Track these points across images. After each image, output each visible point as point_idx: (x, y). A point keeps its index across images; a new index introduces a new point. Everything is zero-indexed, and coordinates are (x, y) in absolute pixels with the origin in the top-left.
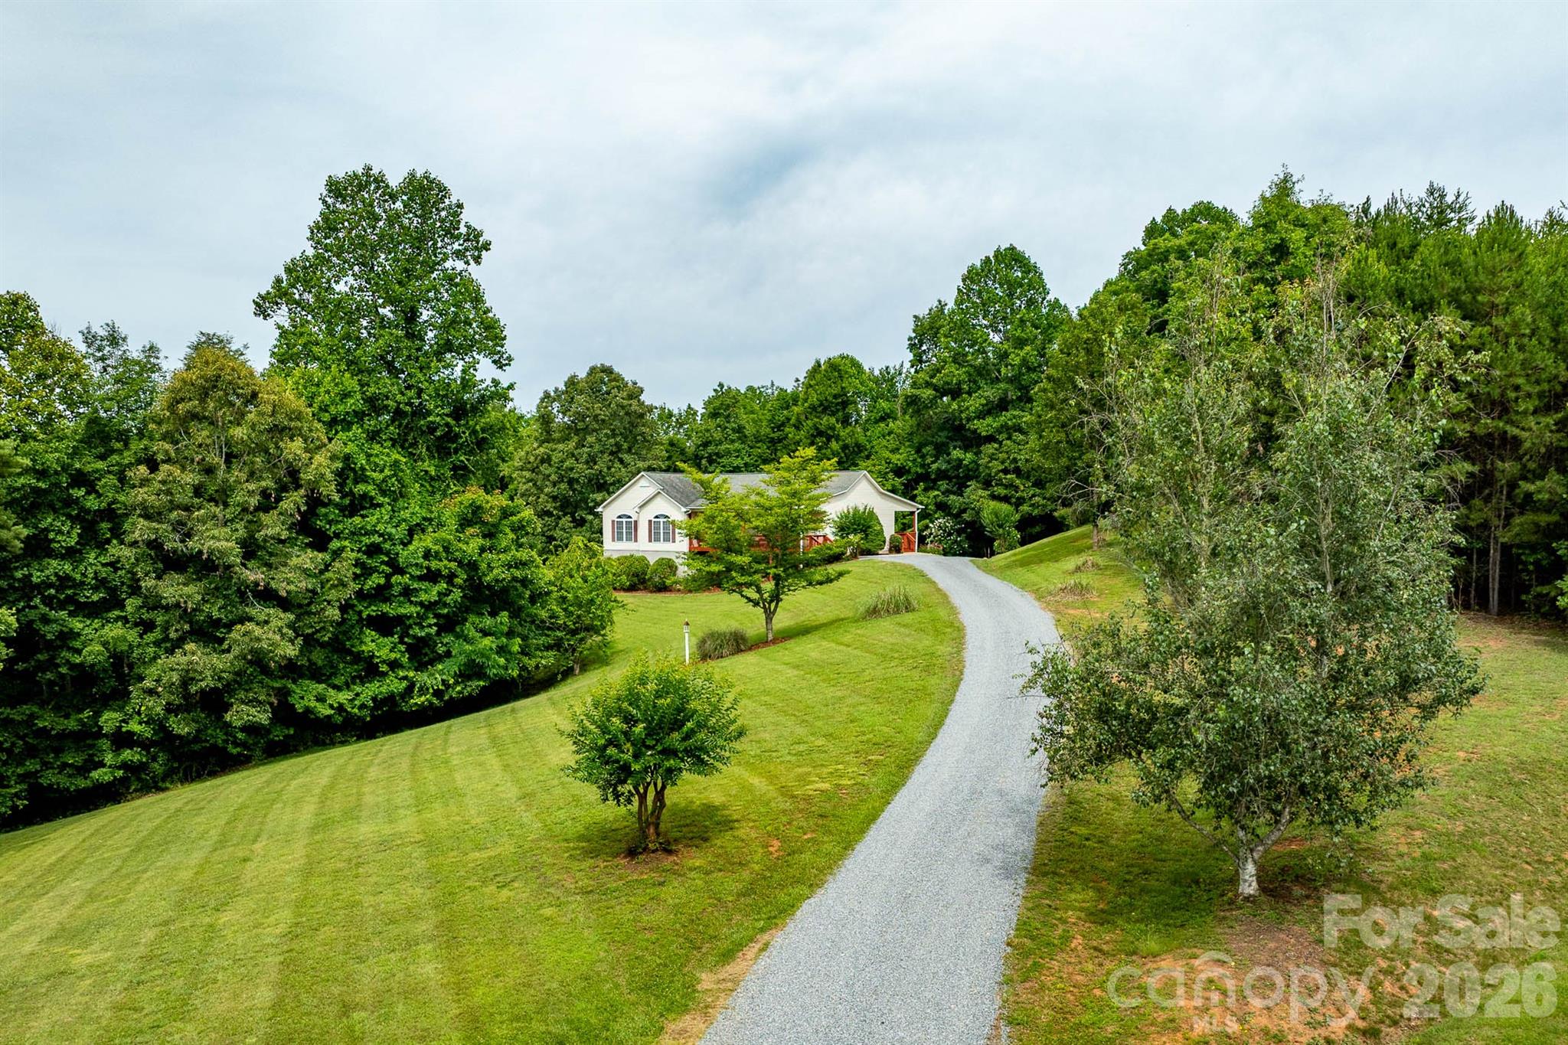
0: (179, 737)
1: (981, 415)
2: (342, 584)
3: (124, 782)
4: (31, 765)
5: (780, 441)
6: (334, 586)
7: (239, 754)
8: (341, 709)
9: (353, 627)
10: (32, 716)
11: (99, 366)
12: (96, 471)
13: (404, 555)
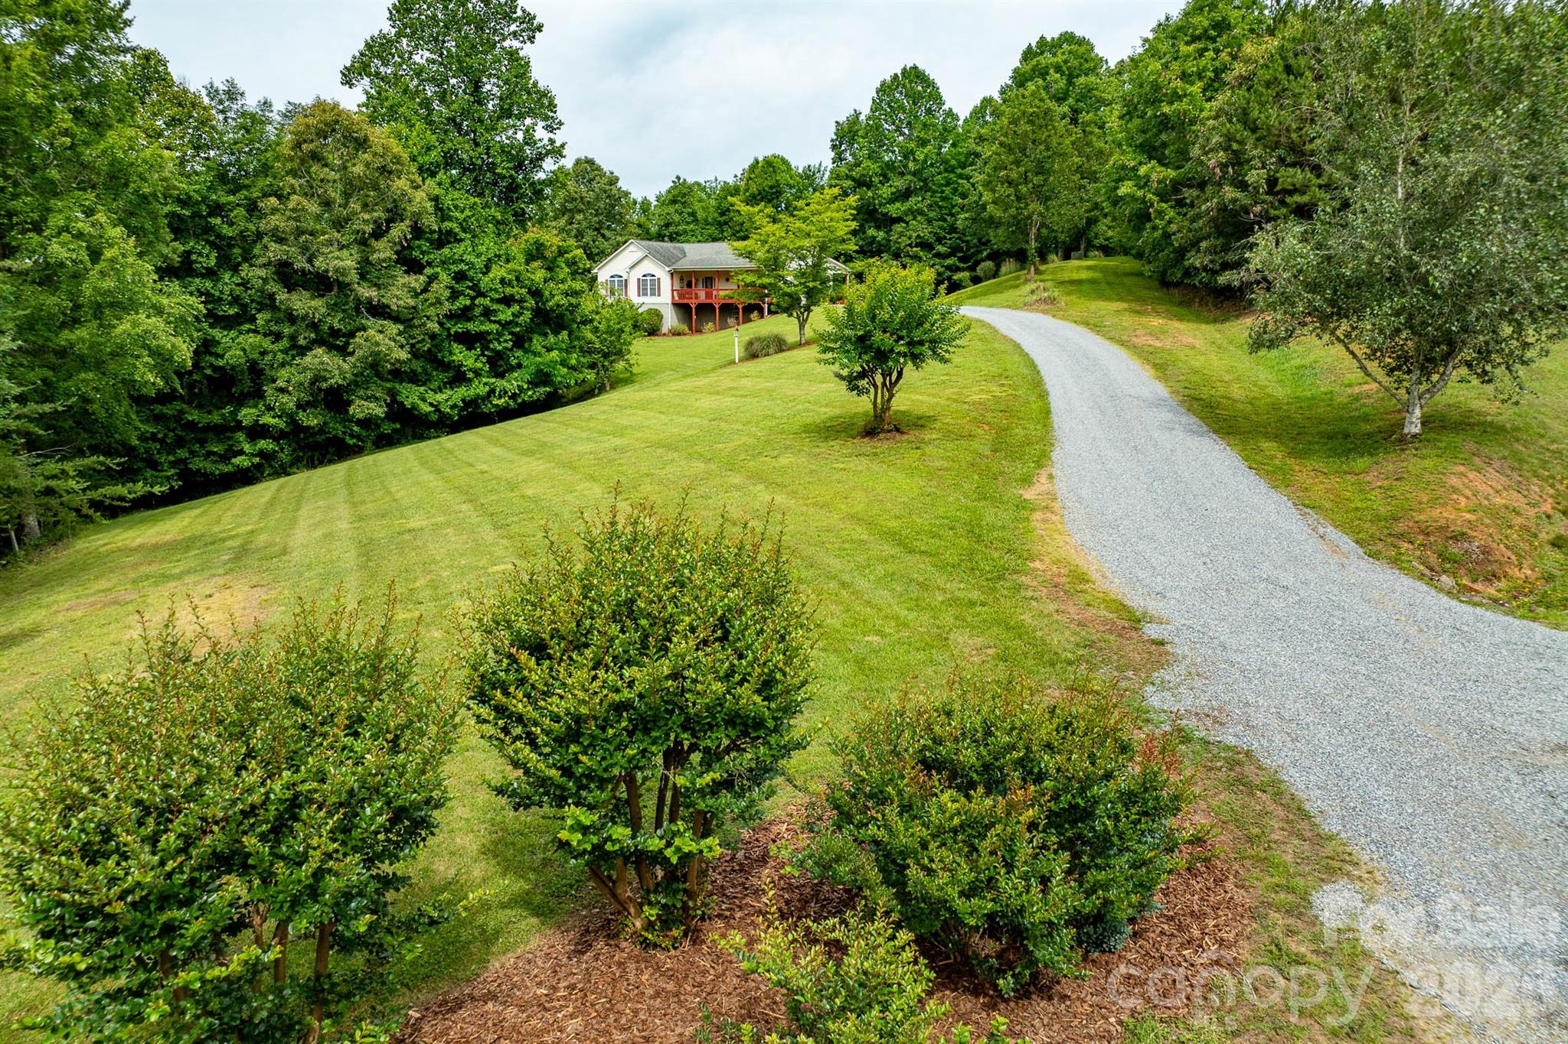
0: (308, 428)
1: (892, 201)
2: (439, 302)
3: (258, 467)
4: (182, 453)
5: (726, 223)
6: (432, 304)
7: (355, 445)
8: (436, 407)
9: (442, 341)
10: (182, 412)
11: (221, 117)
12: (229, 203)
13: (485, 282)
